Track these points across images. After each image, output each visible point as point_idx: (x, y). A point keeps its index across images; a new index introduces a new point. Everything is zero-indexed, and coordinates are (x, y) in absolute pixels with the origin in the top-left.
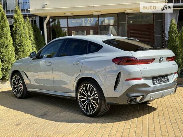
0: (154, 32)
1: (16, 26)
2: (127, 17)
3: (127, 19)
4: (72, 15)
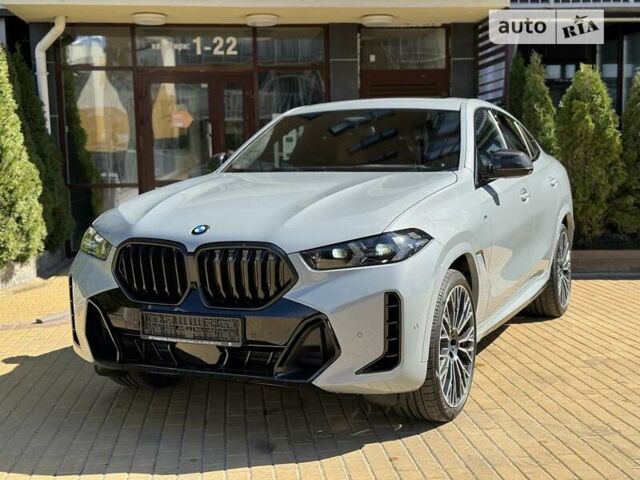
2: (359, 41)
3: (359, 47)
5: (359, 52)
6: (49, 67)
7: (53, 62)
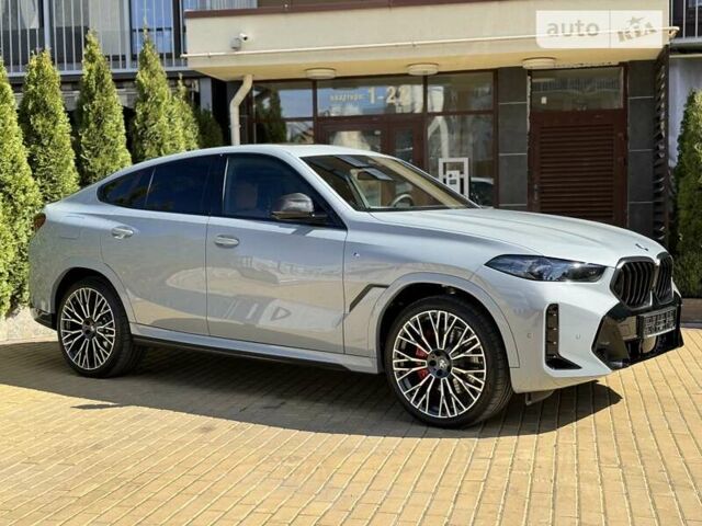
0: (626, 137)
1: (145, 114)
2: (529, 84)
3: (529, 89)
4: (334, 76)
5: (529, 94)
6: (241, 121)
7: (246, 116)
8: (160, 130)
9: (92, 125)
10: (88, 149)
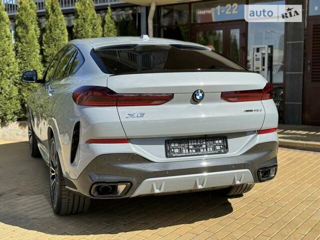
1: (78, 24)
5: (307, 5)
6: (154, 27)
7: (157, 25)
8: (85, 33)
9: (48, 31)
10: (46, 43)
